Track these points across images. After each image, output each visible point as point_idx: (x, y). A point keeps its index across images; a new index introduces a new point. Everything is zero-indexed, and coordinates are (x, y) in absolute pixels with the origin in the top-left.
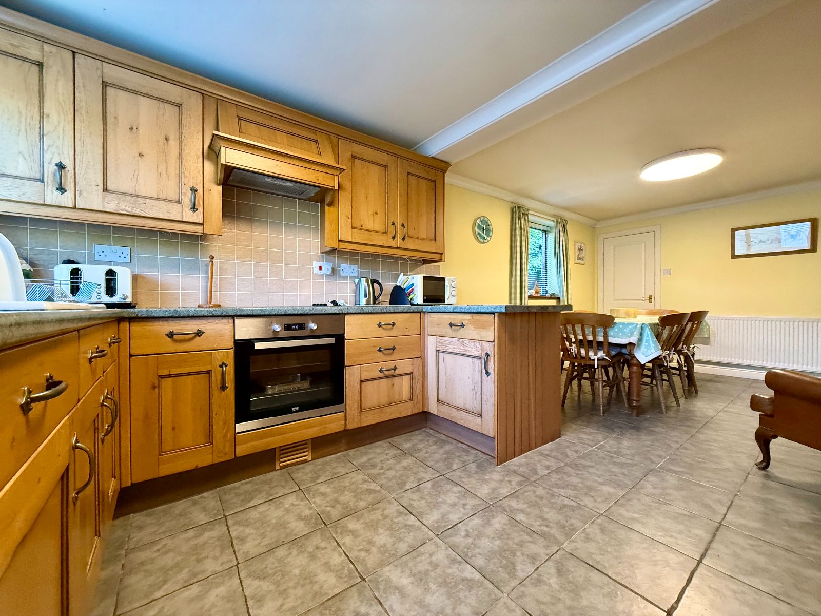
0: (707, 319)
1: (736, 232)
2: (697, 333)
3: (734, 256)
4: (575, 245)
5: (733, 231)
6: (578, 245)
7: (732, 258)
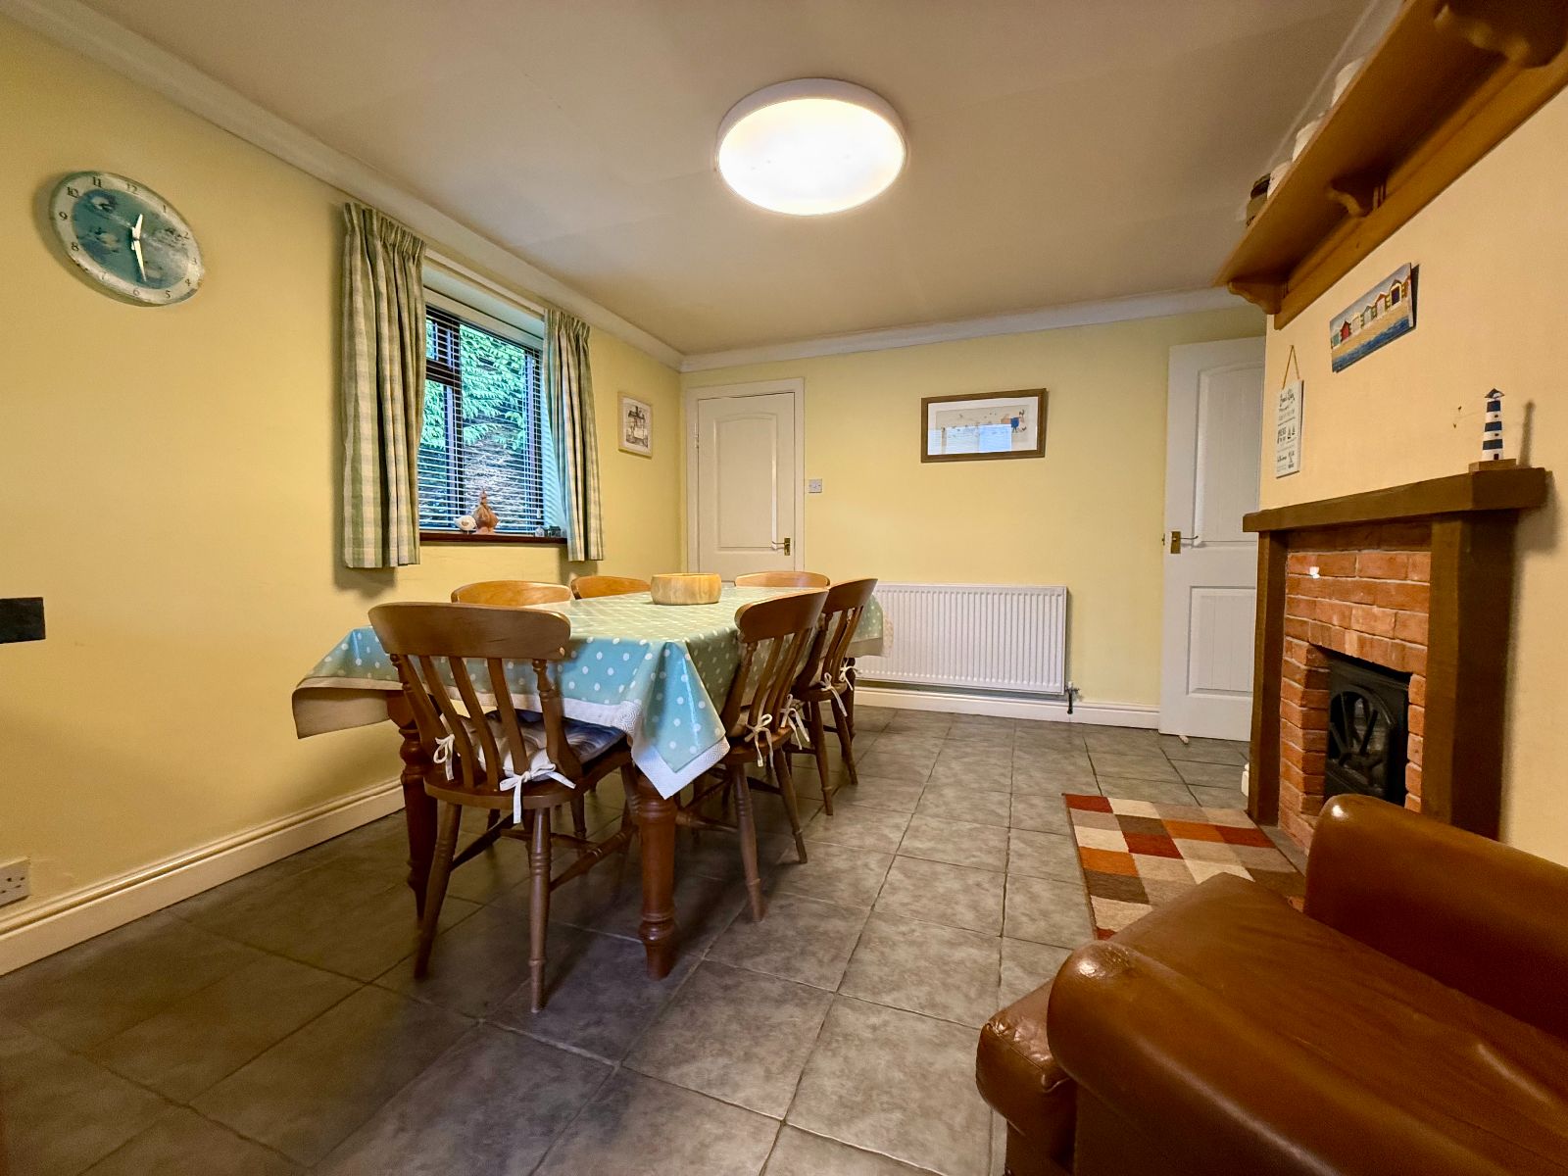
0: (876, 593)
1: (930, 405)
2: (858, 630)
3: (926, 458)
4: (620, 401)
5: (926, 402)
6: (630, 403)
7: (922, 462)
